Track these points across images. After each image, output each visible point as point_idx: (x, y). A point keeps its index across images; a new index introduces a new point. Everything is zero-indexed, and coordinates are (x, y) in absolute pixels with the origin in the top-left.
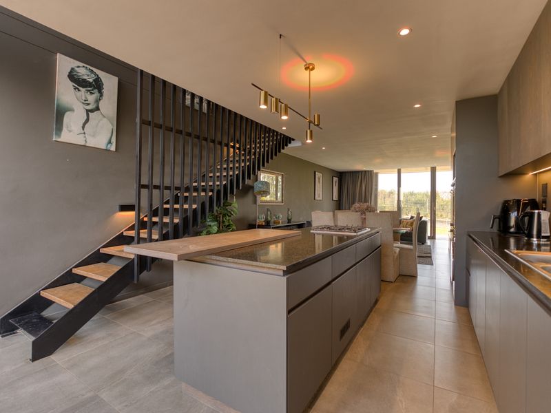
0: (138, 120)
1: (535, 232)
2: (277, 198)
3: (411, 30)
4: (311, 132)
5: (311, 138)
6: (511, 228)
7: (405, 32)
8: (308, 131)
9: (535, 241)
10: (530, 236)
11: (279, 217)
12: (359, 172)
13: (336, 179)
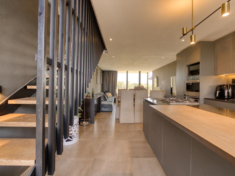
11: (90, 93)
12: (111, 71)
13: (102, 74)
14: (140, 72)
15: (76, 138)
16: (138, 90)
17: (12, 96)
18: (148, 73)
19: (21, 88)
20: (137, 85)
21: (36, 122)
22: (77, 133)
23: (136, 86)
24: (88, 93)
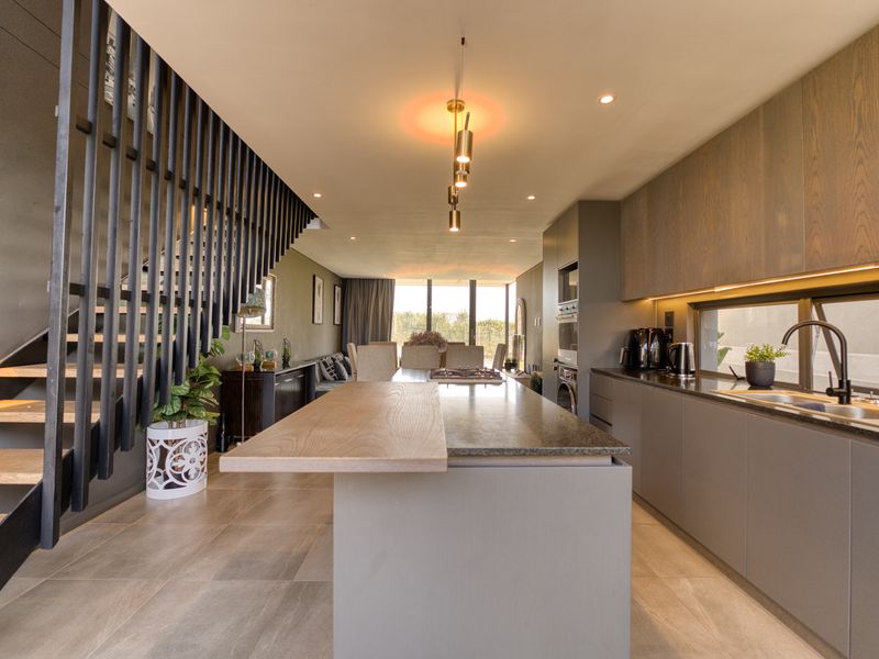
0: (63, 110)
1: (683, 367)
2: (263, 321)
3: (615, 98)
4: (458, 213)
5: (458, 225)
6: (641, 363)
7: (607, 99)
8: (454, 212)
9: (683, 377)
10: (677, 371)
11: (272, 355)
12: (373, 280)
13: (338, 289)
14: (473, 285)
15: (196, 481)
16: (421, 344)
17: (12, 357)
18: (507, 286)
19: (35, 338)
20: (422, 330)
21: (46, 411)
22: (201, 467)
23: (418, 332)
24: (267, 356)
